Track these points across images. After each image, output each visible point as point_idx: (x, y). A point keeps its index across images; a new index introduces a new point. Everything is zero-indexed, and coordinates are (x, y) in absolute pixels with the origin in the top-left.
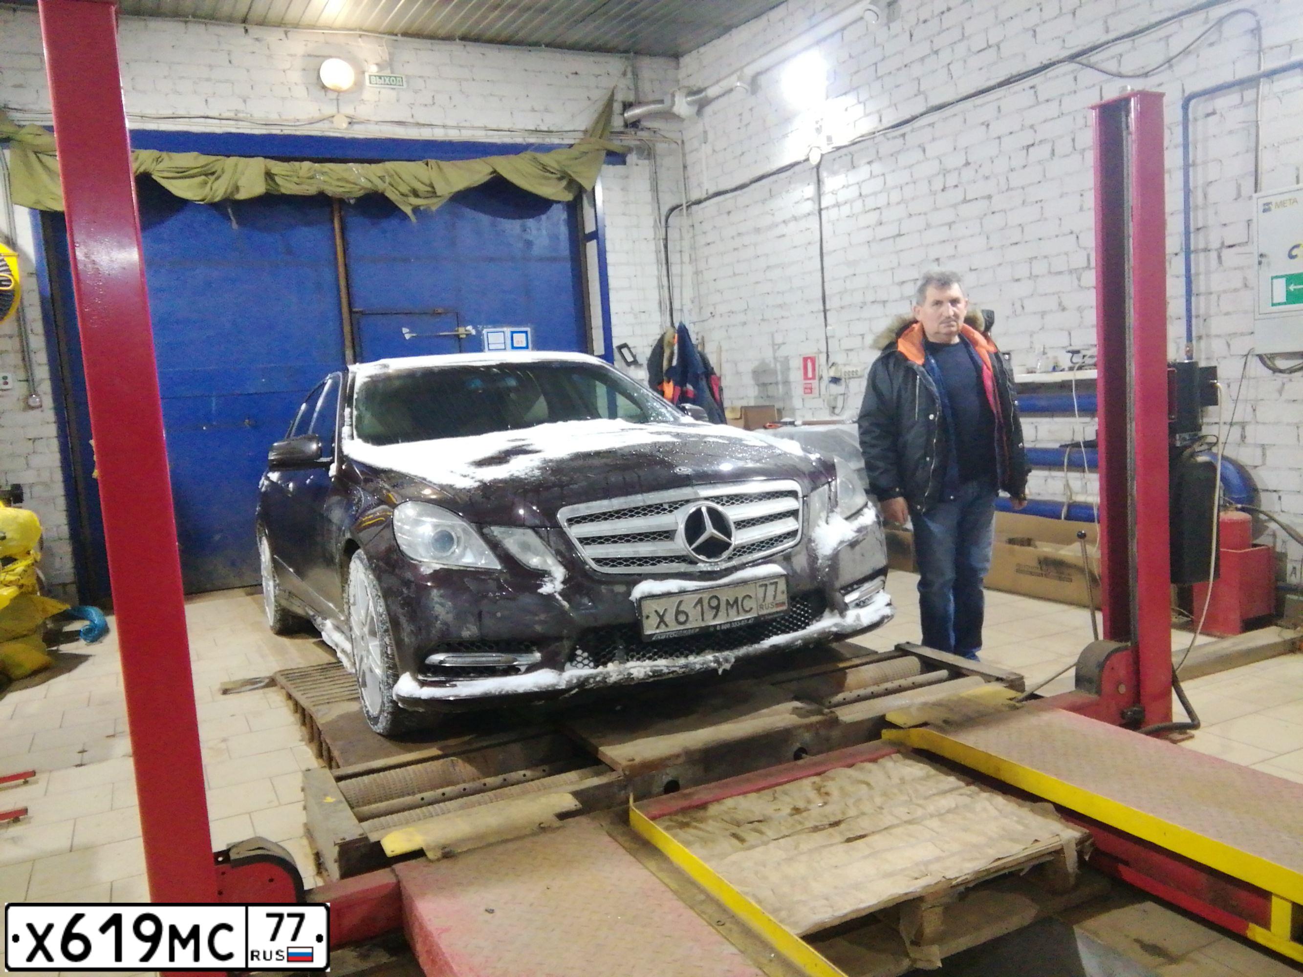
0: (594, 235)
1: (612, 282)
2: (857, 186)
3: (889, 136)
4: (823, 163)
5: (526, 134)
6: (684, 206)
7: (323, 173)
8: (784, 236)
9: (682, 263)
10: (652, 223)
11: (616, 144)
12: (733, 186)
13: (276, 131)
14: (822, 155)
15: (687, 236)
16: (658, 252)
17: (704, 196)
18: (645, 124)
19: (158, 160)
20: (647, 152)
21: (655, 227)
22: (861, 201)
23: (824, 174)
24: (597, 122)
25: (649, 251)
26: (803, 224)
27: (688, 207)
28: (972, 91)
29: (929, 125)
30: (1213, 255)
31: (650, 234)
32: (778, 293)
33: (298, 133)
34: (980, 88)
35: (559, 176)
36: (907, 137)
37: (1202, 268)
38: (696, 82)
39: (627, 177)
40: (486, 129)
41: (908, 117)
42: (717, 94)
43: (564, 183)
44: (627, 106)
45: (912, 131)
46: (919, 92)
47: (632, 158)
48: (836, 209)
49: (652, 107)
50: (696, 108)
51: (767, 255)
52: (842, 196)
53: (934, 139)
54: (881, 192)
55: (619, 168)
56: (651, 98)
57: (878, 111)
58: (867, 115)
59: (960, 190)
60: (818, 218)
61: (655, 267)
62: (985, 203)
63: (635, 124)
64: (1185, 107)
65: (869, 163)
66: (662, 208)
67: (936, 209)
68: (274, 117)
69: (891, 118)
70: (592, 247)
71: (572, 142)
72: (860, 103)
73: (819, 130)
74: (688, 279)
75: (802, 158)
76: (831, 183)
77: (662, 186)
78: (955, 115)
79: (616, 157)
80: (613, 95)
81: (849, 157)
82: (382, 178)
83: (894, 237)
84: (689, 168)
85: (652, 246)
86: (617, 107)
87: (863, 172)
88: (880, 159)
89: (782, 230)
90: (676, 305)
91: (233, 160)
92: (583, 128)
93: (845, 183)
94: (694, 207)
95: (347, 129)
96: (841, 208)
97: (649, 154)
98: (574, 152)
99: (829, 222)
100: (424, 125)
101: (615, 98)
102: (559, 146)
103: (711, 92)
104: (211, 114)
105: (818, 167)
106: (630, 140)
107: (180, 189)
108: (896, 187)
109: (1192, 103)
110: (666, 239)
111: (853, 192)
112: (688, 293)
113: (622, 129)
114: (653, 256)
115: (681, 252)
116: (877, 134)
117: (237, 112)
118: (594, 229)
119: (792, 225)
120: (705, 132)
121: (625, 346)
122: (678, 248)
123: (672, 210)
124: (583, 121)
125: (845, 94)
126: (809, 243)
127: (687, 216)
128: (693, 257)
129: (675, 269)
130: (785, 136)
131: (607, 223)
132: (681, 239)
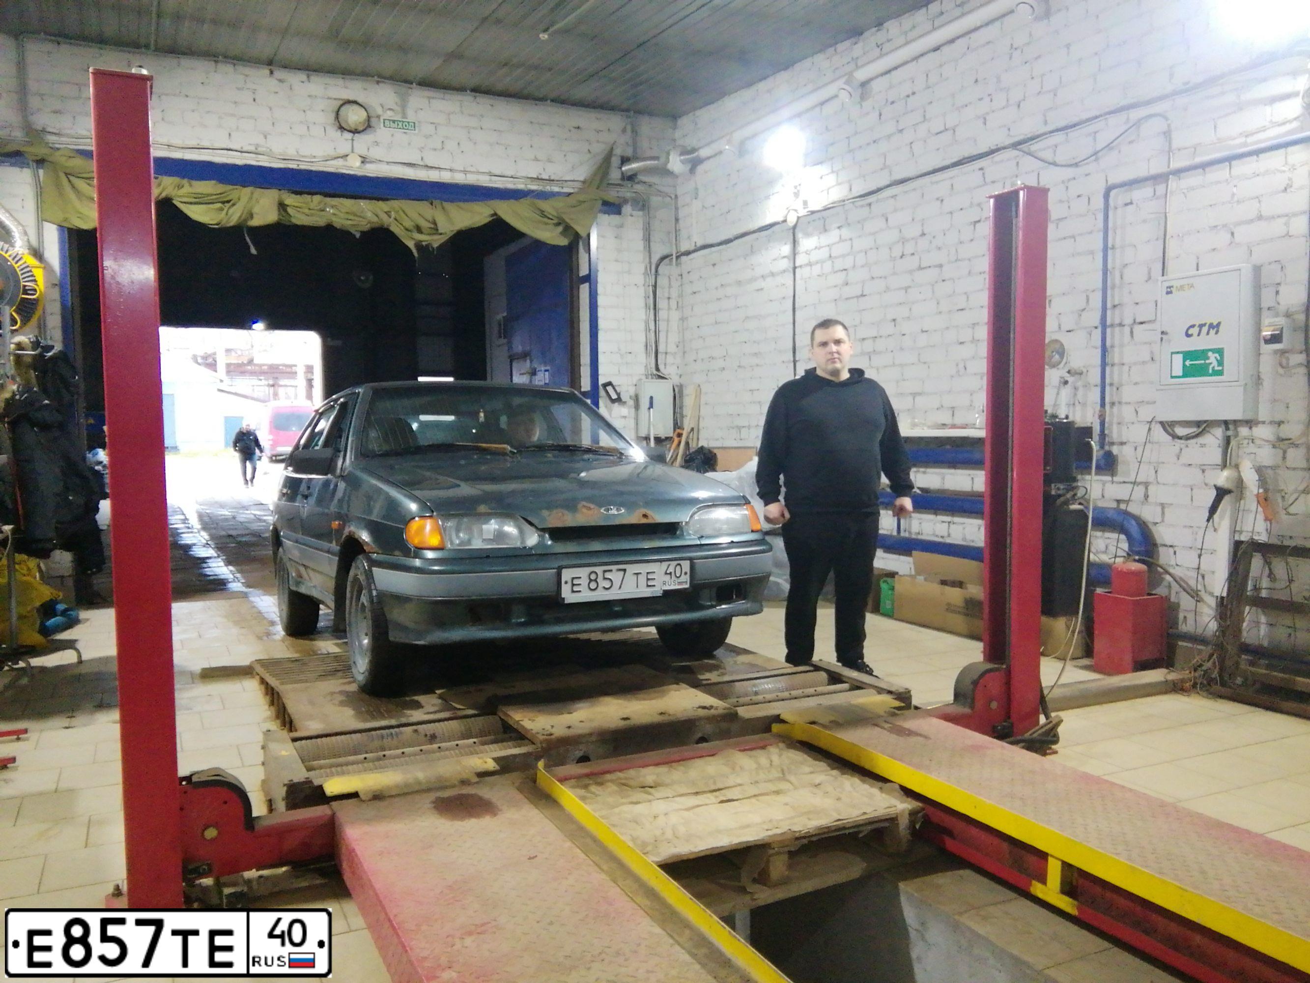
0: (588, 279)
1: (602, 324)
2: (827, 248)
3: (857, 204)
4: (799, 224)
5: (529, 181)
6: (674, 257)
7: (332, 207)
8: (762, 289)
9: (669, 309)
10: (643, 270)
11: (612, 195)
12: (719, 241)
13: (293, 165)
14: (798, 218)
15: (675, 284)
16: (647, 297)
17: (692, 248)
18: (641, 177)
19: (180, 187)
20: (642, 204)
21: (646, 274)
22: (830, 262)
23: (799, 235)
24: (595, 174)
25: (638, 298)
26: (780, 280)
27: (677, 257)
28: (931, 169)
29: (892, 197)
30: (1127, 330)
31: (640, 279)
32: (755, 342)
33: (313, 169)
34: (937, 167)
35: (555, 221)
36: (873, 206)
37: (1117, 343)
38: (690, 142)
39: (621, 226)
40: (491, 175)
41: (874, 188)
42: (709, 155)
43: (560, 229)
44: (625, 160)
45: (877, 201)
46: (884, 167)
47: (627, 209)
48: (808, 268)
49: (648, 162)
50: (689, 166)
51: (746, 306)
52: (815, 256)
53: (895, 210)
54: (848, 254)
55: (614, 219)
56: (649, 153)
57: (849, 181)
58: (838, 184)
59: (916, 257)
60: (792, 275)
61: (644, 310)
62: (937, 270)
63: (631, 178)
64: (1106, 196)
65: (839, 228)
66: (652, 255)
67: (894, 274)
68: (291, 152)
69: (859, 189)
70: (584, 289)
71: (572, 191)
72: (833, 172)
73: (797, 195)
74: (674, 324)
75: (781, 219)
76: (807, 243)
77: (656, 237)
78: (914, 190)
79: (613, 208)
80: (612, 149)
81: (822, 221)
82: (388, 213)
83: (857, 297)
84: (680, 222)
85: (641, 292)
86: (615, 161)
87: (833, 236)
88: (849, 224)
89: (761, 284)
90: (661, 348)
91: (248, 190)
92: (582, 179)
93: (818, 245)
94: (684, 258)
95: (358, 168)
96: (814, 267)
97: (644, 206)
98: (571, 201)
99: (801, 279)
100: (432, 167)
101: (614, 153)
102: (559, 194)
103: (703, 153)
104: (232, 147)
105: (794, 227)
106: (626, 192)
107: (198, 213)
108: (861, 251)
109: (1113, 193)
110: (655, 286)
111: (824, 253)
112: (674, 338)
113: (620, 182)
114: (642, 303)
115: (669, 298)
116: (846, 202)
117: (257, 146)
118: (587, 272)
119: (769, 279)
120: (697, 189)
121: (610, 384)
122: (666, 295)
123: (663, 258)
124: (582, 173)
125: (821, 163)
126: (784, 298)
127: (677, 265)
128: (680, 304)
129: (662, 314)
130: (767, 197)
131: (600, 268)
132: (670, 287)
